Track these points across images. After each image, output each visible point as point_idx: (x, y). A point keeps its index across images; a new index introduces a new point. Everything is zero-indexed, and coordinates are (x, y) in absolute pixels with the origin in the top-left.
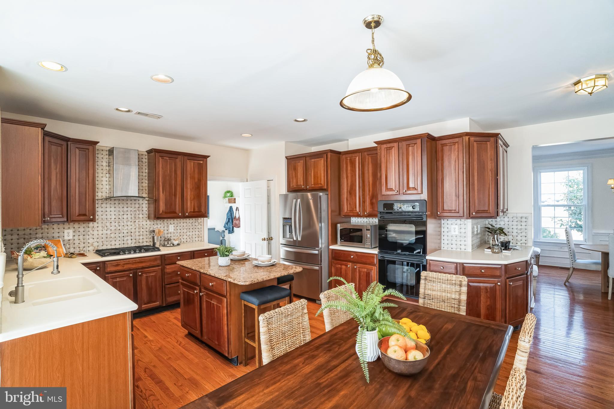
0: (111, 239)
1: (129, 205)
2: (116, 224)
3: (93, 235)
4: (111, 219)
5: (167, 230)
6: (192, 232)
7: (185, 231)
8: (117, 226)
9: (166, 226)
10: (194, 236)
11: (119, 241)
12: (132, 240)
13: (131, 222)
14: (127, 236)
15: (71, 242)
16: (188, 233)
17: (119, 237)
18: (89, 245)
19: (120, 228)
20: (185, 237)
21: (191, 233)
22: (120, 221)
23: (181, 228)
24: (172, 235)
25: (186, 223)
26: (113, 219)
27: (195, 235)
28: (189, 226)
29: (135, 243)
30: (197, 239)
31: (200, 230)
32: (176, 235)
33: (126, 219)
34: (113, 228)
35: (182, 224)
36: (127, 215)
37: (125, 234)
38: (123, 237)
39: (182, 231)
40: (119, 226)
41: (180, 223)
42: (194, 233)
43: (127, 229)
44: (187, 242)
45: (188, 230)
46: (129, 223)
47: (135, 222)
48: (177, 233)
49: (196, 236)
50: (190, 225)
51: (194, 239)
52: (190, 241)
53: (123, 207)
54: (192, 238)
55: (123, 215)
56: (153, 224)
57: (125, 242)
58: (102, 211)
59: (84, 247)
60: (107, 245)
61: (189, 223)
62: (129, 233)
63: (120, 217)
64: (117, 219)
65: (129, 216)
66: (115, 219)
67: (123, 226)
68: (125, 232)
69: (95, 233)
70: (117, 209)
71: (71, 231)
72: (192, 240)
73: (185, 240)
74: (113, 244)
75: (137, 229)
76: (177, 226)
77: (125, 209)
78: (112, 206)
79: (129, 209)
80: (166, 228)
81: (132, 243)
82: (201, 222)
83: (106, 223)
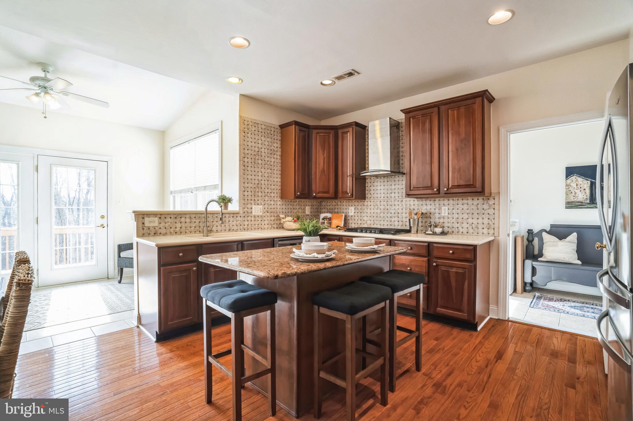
0: (380, 219)
1: (397, 182)
2: (385, 203)
3: (367, 213)
4: (380, 197)
5: (439, 214)
6: (478, 219)
7: (466, 216)
8: (386, 205)
9: (437, 208)
10: (480, 226)
11: (387, 221)
12: (398, 221)
13: (398, 201)
14: (395, 217)
15: (353, 217)
16: (470, 221)
17: (387, 217)
18: (364, 222)
19: (388, 207)
20: (465, 225)
21: (475, 221)
22: (388, 200)
23: (459, 211)
24: (446, 220)
25: (468, 204)
26: (382, 198)
27: (483, 224)
28: (473, 209)
29: (402, 226)
30: (485, 231)
31: (491, 217)
32: (452, 221)
33: (394, 198)
34: (382, 207)
35: (460, 206)
36: (395, 193)
37: (393, 215)
38: (391, 217)
39: (461, 216)
40: (388, 205)
41: (458, 204)
42: (480, 221)
43: (395, 209)
44: (467, 233)
45: (470, 215)
46: (396, 203)
47: (402, 201)
48: (453, 218)
49: (485, 226)
50: (475, 208)
51: (480, 230)
52: (473, 233)
53: (391, 185)
54: (476, 229)
55: (391, 193)
56: (422, 205)
57: (392, 223)
58: (374, 190)
59: (361, 224)
60: (377, 225)
61: (473, 204)
62: (396, 214)
63: (388, 196)
64: (386, 198)
65: (397, 195)
66: (384, 197)
67: (391, 205)
68: (393, 212)
69: (369, 211)
70: (386, 187)
71: (353, 208)
72: (476, 232)
73: (465, 231)
74: (382, 224)
75: (404, 210)
76: (453, 209)
77: (393, 187)
78: (382, 184)
79: (397, 186)
80: (437, 211)
81: (398, 225)
82: (494, 204)
83: (377, 201)
